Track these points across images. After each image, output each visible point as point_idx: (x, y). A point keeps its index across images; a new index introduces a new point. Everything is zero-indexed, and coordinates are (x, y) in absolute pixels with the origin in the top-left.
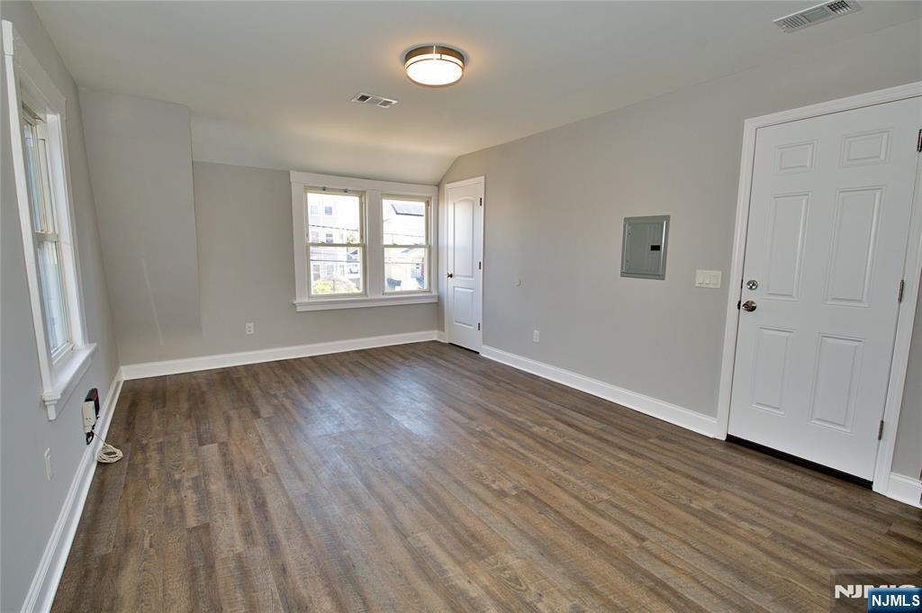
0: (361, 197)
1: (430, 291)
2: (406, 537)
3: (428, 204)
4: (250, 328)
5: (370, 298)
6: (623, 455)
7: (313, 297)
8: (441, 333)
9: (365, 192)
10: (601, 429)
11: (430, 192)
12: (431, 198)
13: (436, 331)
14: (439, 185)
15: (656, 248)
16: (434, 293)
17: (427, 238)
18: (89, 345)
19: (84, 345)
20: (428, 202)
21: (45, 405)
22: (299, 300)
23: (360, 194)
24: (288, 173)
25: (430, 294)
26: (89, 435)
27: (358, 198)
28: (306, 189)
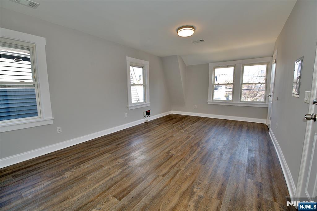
1: (265, 102)
5: (234, 102)
7: (214, 100)
12: (269, 62)
13: (266, 120)
14: (273, 56)
15: (299, 77)
16: (267, 103)
17: (266, 80)
18: (149, 103)
19: (148, 102)
20: (268, 64)
21: (128, 107)
22: (209, 101)
23: (234, 66)
24: (209, 64)
25: (265, 104)
26: (145, 117)
27: (233, 68)
28: (215, 68)
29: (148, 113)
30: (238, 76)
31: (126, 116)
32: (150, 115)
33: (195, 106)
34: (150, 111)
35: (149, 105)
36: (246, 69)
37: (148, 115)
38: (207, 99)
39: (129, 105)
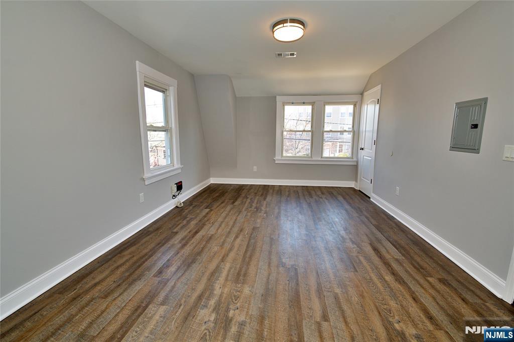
0: (313, 106)
1: (352, 158)
2: (222, 262)
3: (355, 106)
4: (255, 168)
5: (314, 159)
6: (389, 278)
7: (284, 157)
8: (356, 183)
9: (314, 103)
10: (397, 260)
11: (356, 98)
12: (357, 102)
13: (354, 182)
14: (362, 94)
15: (475, 126)
16: (355, 159)
17: (353, 127)
18: (179, 166)
19: (177, 165)
20: (355, 104)
21: (143, 180)
22: (276, 158)
23: (312, 104)
24: (276, 97)
25: (352, 160)
26: (174, 196)
27: (311, 106)
28: (284, 104)
29: (179, 187)
30: (317, 119)
31: (142, 199)
32: (182, 191)
33: (254, 167)
34: (181, 182)
35: (180, 171)
36: (329, 109)
37: (178, 192)
38: (274, 155)
39: (146, 175)
